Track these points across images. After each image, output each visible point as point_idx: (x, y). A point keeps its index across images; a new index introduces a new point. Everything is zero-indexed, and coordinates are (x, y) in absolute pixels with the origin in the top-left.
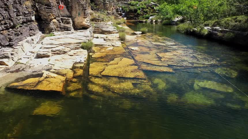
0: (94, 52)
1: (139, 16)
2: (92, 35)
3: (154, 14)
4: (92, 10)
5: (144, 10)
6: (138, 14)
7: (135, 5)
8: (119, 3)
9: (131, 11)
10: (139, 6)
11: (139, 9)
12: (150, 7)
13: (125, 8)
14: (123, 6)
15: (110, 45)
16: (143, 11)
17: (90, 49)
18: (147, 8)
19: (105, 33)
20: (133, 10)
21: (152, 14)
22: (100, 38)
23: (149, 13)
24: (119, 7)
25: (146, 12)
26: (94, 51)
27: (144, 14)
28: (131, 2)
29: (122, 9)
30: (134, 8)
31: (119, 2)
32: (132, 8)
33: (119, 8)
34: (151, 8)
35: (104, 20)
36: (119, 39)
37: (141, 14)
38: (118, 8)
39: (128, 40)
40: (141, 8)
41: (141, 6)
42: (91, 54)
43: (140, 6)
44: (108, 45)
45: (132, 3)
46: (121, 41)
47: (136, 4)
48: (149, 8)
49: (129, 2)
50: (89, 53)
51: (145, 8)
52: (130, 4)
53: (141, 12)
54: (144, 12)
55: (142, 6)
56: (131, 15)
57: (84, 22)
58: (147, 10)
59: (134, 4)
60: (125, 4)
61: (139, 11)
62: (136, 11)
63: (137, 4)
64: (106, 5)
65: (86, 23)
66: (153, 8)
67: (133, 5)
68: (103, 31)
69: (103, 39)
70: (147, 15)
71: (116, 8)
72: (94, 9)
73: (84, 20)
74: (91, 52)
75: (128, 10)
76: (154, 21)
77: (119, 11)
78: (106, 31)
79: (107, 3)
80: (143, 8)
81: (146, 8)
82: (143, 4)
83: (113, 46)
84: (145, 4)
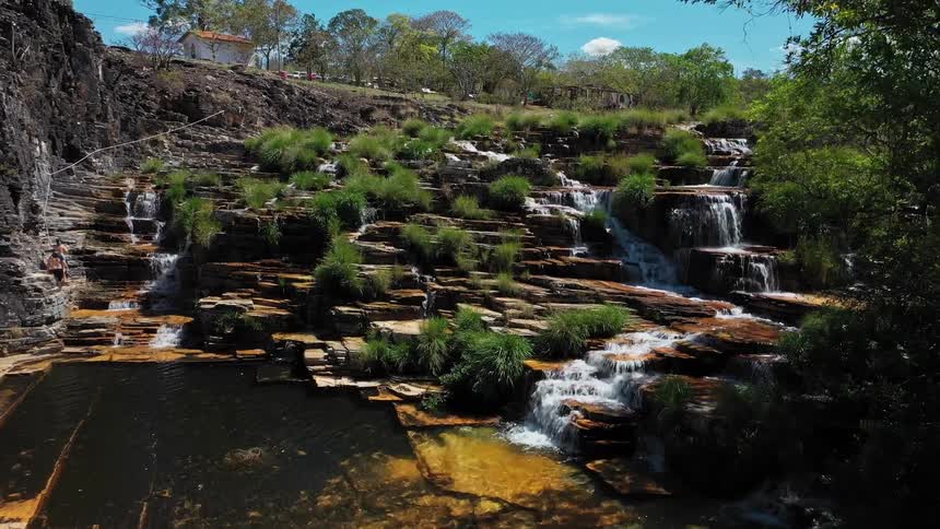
5: (409, 229)
6: (336, 288)
7: (300, 166)
8: (155, 143)
9: (243, 239)
10: (342, 173)
11: (348, 216)
12: (470, 191)
13: (190, 189)
16: (392, 236)
18: (443, 206)
20: (274, 231)
27: (408, 282)
29: (165, 209)
30: (280, 196)
31: (160, 136)
34: (486, 200)
40: (371, 198)
41: (360, 179)
43: (353, 181)
47: (310, 155)
48: (468, 205)
51: (419, 209)
52: (259, 150)
53: (371, 257)
54: (413, 253)
55: (382, 186)
58: (448, 228)
59: (292, 152)
60: (215, 148)
61: (344, 249)
62: (304, 239)
63: (322, 153)
66: (510, 207)
67: (275, 169)
77: (123, 228)
80: (391, 209)
81: (428, 200)
82: (388, 154)
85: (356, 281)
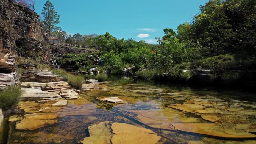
0: (22, 113)
1: (78, 69)
2: (18, 82)
3: (95, 65)
4: (19, 55)
5: (84, 62)
6: (77, 66)
7: (72, 57)
8: (52, 55)
9: (67, 63)
10: (77, 58)
11: (78, 61)
13: (60, 60)
14: (58, 59)
15: (58, 97)
16: (82, 63)
17: (11, 106)
18: (87, 60)
19: (43, 81)
20: (71, 62)
21: (93, 66)
22: (34, 87)
23: (89, 65)
24: (53, 59)
25: (86, 64)
26: (23, 110)
27: (83, 66)
28: (66, 54)
29: (57, 62)
30: (71, 59)
32: (69, 60)
33: (53, 61)
34: (91, 59)
35: (38, 67)
36: (69, 86)
37: (80, 66)
38: (51, 60)
39: (86, 89)
40: (80, 60)
41: (79, 58)
42: (12, 119)
44: (54, 97)
45: (68, 55)
46: (76, 90)
48: (89, 60)
49: (64, 55)
50: (6, 116)
51: (84, 60)
52: (66, 57)
53: (80, 64)
54: (84, 64)
55: (81, 58)
56: (68, 67)
57: (2, 59)
58: (86, 62)
60: (60, 56)
61: (77, 63)
62: (74, 63)
63: (74, 56)
64: (38, 51)
65: (8, 61)
66: (93, 60)
67: (69, 57)
68: (38, 77)
69: (40, 88)
70: (88, 67)
71: (50, 60)
72: (21, 54)
73: (4, 56)
74: (13, 114)
75: (64, 63)
76: (98, 72)
77: (53, 64)
78: (44, 78)
79: (41, 49)
80: (82, 60)
81: (85, 60)
82: (82, 56)
83: (65, 98)
84: (83, 56)
85: (78, 65)
